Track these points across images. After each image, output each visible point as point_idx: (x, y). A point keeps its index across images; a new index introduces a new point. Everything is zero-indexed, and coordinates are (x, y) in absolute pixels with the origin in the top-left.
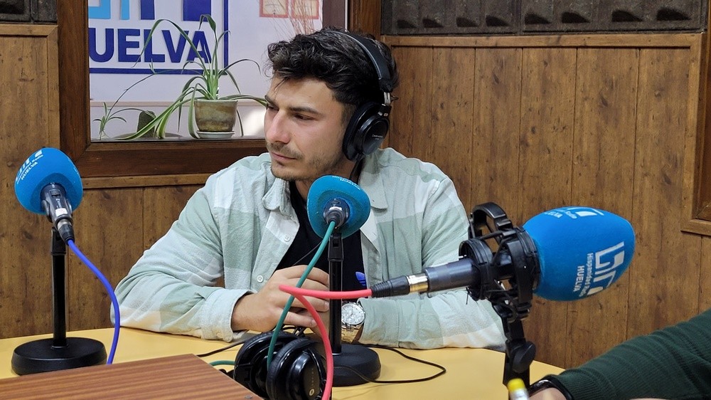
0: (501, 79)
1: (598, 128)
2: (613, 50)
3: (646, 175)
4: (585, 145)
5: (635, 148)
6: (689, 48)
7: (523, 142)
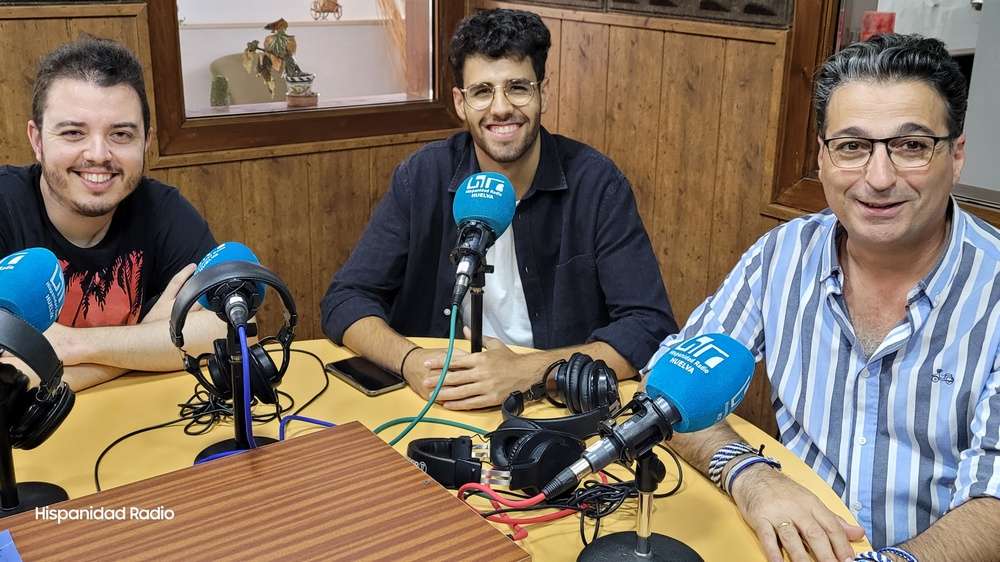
0: (588, 54)
1: (682, 111)
2: (699, 37)
3: (729, 159)
4: (670, 125)
5: (719, 133)
6: (774, 44)
7: (609, 117)
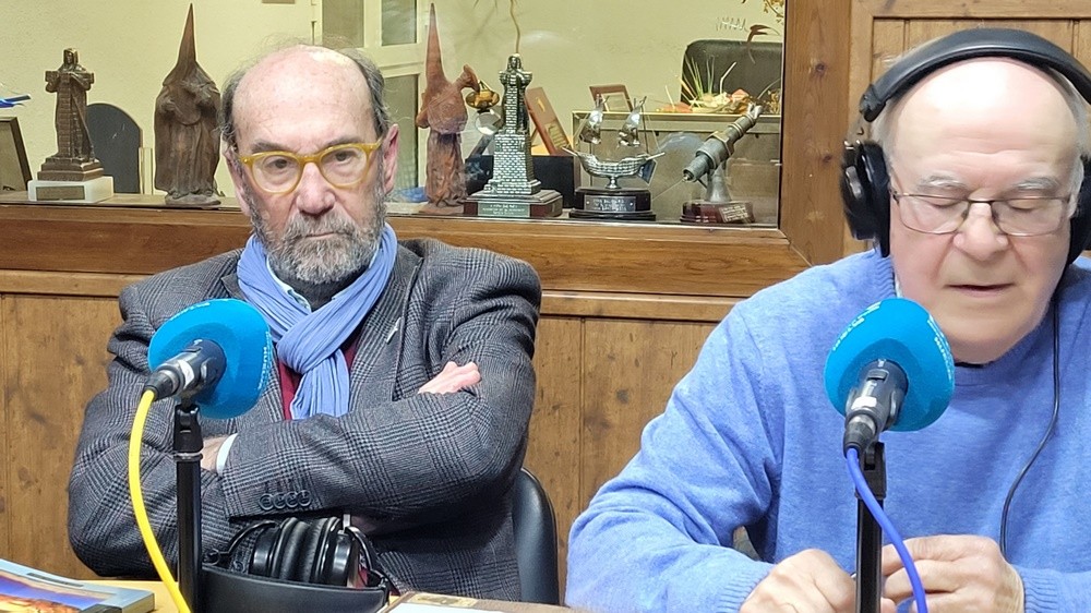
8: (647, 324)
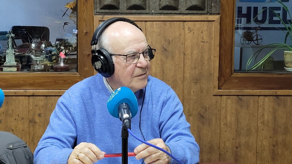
8: (46, 97)
